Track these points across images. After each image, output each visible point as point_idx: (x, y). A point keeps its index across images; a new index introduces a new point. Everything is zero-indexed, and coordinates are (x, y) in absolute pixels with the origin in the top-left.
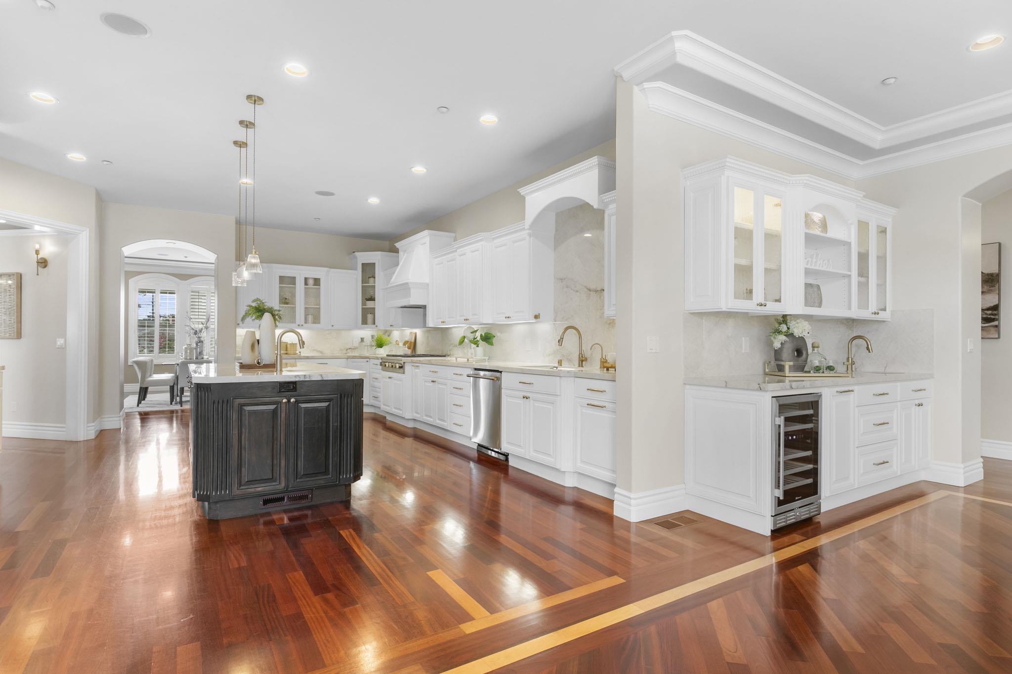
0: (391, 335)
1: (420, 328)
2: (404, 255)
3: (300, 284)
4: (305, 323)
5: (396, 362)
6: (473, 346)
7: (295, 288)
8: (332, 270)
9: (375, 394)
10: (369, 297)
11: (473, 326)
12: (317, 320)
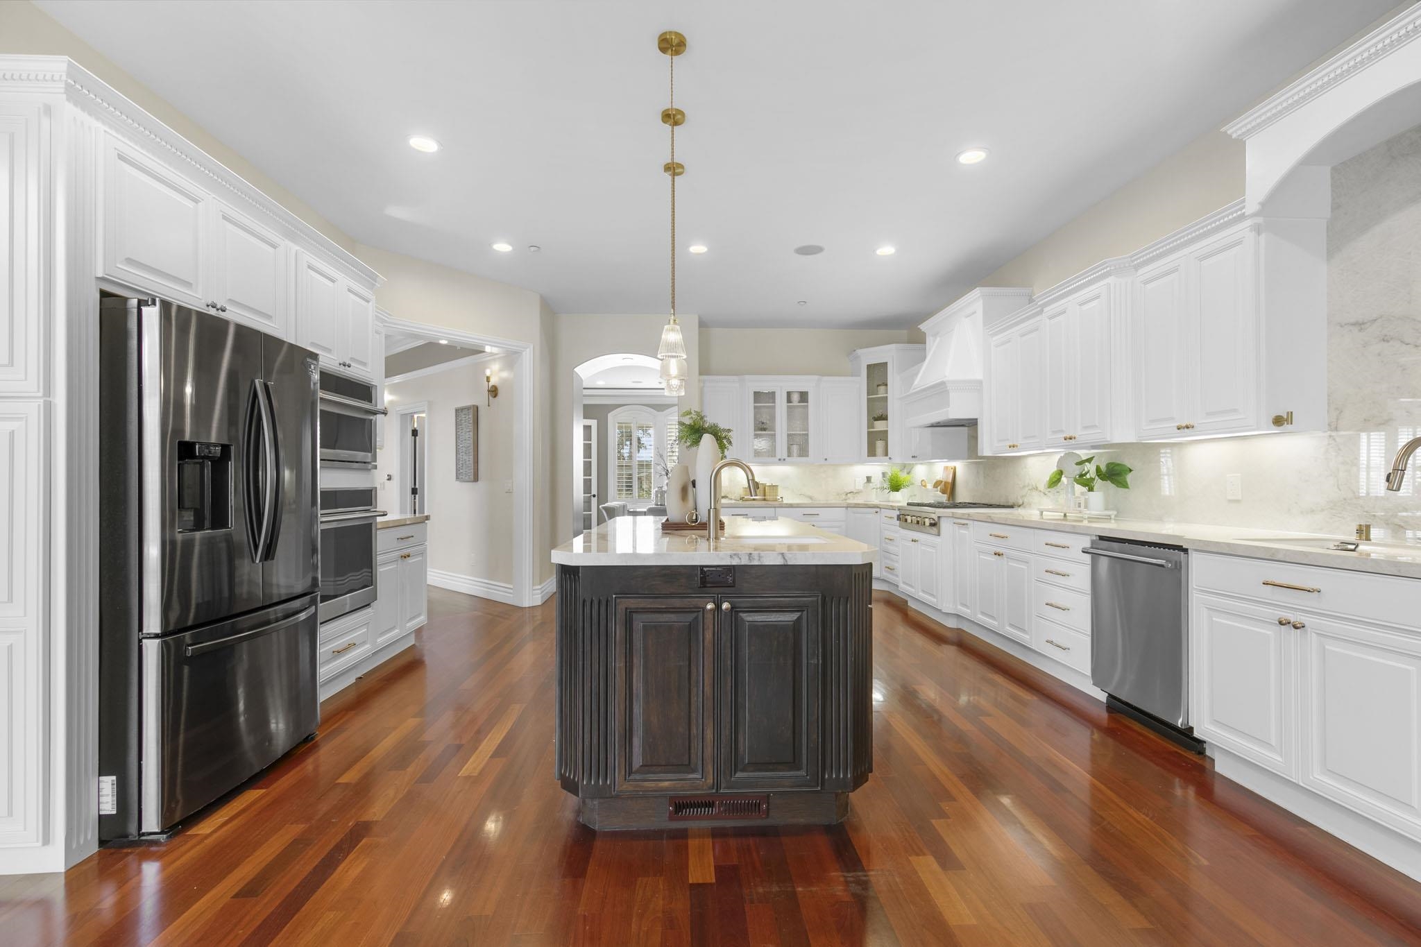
0: (912, 472)
1: (963, 459)
2: (934, 341)
3: (781, 404)
4: (788, 456)
5: (924, 515)
6: (1079, 489)
7: (774, 407)
8: (825, 378)
9: (890, 564)
10: (878, 414)
11: (1078, 452)
12: (804, 452)
